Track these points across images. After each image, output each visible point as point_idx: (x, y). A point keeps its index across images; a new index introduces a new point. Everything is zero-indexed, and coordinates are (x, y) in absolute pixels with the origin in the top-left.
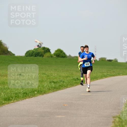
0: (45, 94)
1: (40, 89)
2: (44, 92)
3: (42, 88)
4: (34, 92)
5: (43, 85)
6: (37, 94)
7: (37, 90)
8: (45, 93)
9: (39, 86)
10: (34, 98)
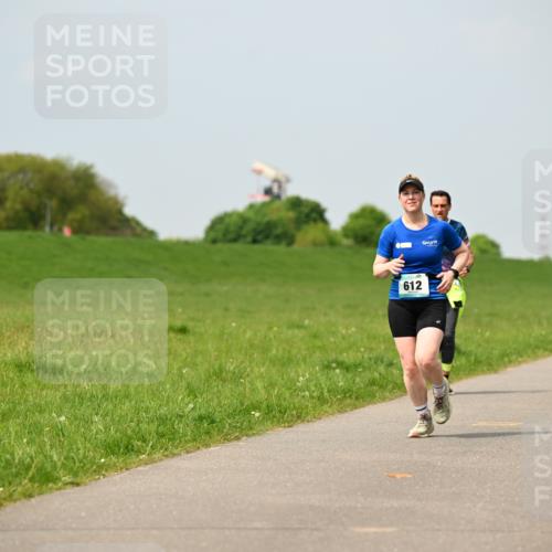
0: (303, 421)
1: (279, 396)
2: (294, 412)
3: (287, 395)
4: (247, 411)
5: (294, 381)
6: (261, 421)
7: (264, 406)
8: (300, 417)
9: (272, 385)
10: (250, 440)
